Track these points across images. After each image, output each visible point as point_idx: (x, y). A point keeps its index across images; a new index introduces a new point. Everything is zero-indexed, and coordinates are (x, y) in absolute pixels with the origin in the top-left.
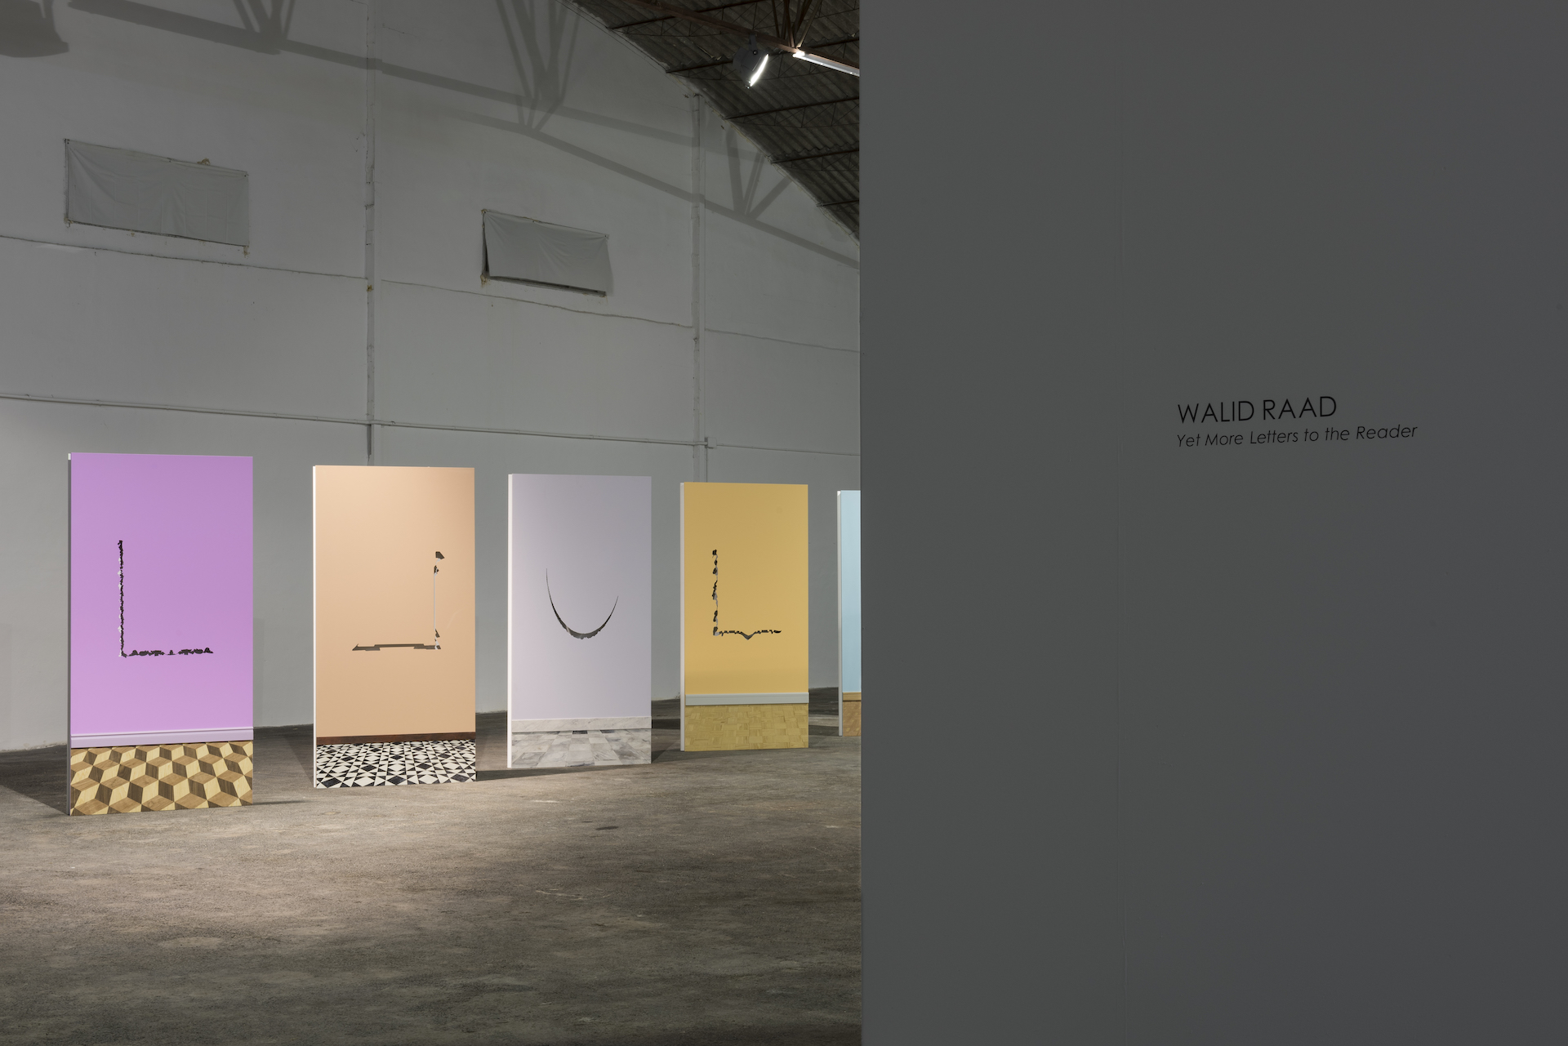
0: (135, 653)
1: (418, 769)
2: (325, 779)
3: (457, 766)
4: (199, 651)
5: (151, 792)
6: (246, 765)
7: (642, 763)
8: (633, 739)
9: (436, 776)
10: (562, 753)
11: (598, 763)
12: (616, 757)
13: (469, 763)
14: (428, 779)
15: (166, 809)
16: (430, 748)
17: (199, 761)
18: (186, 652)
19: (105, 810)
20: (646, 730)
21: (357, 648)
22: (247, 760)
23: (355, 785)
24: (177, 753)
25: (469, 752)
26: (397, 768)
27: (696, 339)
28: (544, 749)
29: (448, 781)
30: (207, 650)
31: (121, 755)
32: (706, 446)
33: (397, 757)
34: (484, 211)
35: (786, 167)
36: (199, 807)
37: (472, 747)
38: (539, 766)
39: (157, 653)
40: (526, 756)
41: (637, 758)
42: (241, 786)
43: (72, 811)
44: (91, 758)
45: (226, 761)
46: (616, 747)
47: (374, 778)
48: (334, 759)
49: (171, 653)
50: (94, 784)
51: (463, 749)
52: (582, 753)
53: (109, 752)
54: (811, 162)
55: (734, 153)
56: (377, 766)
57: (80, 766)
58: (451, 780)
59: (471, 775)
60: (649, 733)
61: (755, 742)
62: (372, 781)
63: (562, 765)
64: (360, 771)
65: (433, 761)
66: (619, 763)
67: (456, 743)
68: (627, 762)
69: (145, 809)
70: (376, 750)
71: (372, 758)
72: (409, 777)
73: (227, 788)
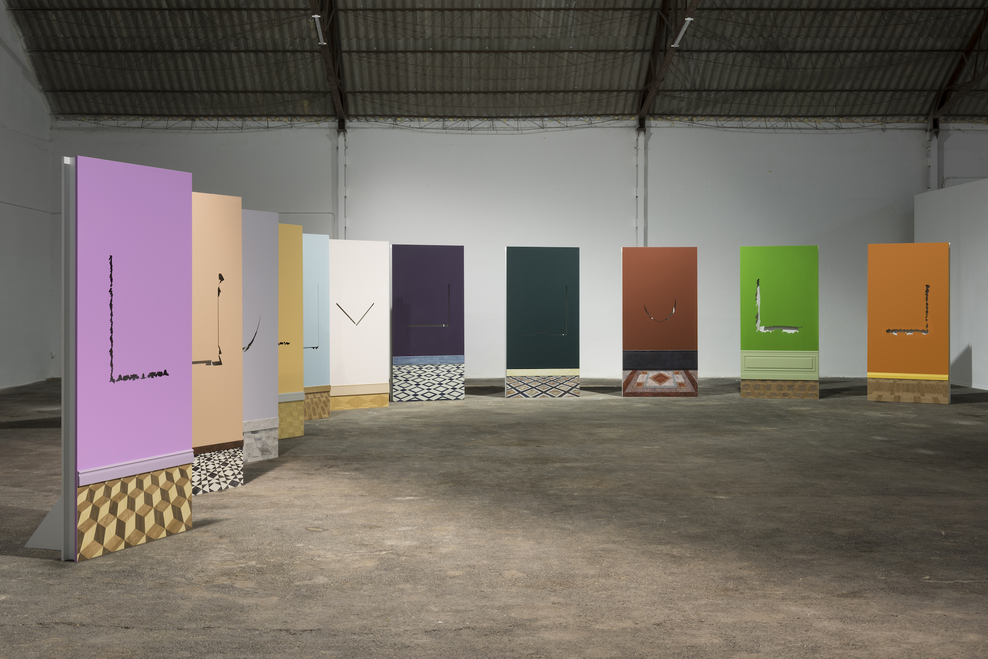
0: (120, 378)
1: (209, 478)
3: (232, 472)
5: (130, 526)
7: (274, 457)
8: (268, 437)
9: (220, 484)
12: (260, 454)
13: (240, 469)
14: (215, 487)
15: (140, 542)
16: (216, 458)
17: (160, 489)
18: (152, 375)
19: (101, 551)
20: (276, 429)
24: (147, 483)
25: (240, 459)
29: (228, 487)
31: (111, 489)
36: (160, 537)
39: (134, 377)
41: (271, 453)
42: (186, 511)
43: (78, 557)
44: (91, 496)
45: (176, 486)
46: (260, 445)
50: (93, 524)
51: (235, 456)
53: (103, 488)
57: (84, 506)
59: (240, 479)
60: (277, 432)
65: (218, 470)
67: (231, 451)
68: (266, 458)
72: (203, 486)
73: (177, 514)
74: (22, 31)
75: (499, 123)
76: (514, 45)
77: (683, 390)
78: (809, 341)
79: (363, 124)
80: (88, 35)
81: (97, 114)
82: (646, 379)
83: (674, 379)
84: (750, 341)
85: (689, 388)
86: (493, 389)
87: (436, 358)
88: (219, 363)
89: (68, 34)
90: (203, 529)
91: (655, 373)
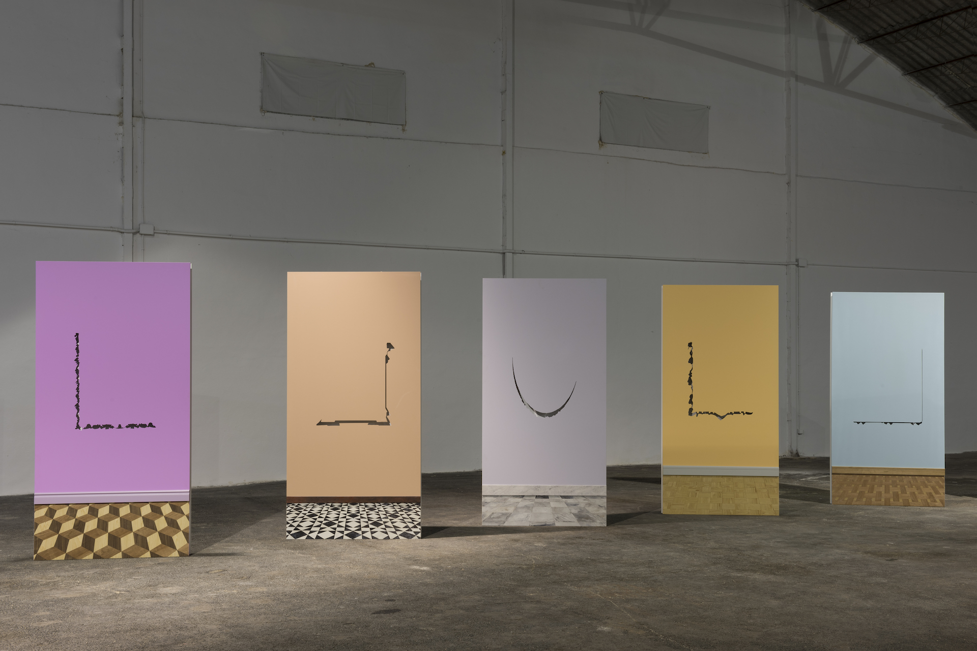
0: (89, 426)
1: (371, 526)
2: (294, 532)
3: (405, 525)
4: (144, 426)
5: (101, 542)
6: (184, 523)
7: (598, 525)
8: (590, 505)
9: (386, 533)
10: (526, 514)
11: (558, 524)
12: (575, 519)
13: (416, 523)
14: (380, 535)
15: (114, 557)
16: (382, 509)
17: (143, 518)
18: (132, 426)
19: (62, 557)
20: (602, 497)
21: (320, 423)
22: (184, 518)
23: (318, 537)
24: (124, 511)
25: (416, 514)
26: (353, 524)
27: (788, 183)
28: (511, 510)
29: (397, 538)
30: (151, 425)
31: (76, 511)
32: (797, 265)
33: (353, 516)
34: (601, 93)
35: (871, 46)
36: (142, 556)
37: (418, 509)
38: (506, 524)
39: (108, 427)
40: (495, 515)
41: (594, 521)
42: (180, 541)
43: (35, 556)
44: (51, 513)
45: (166, 518)
46: (575, 511)
47: (334, 532)
48: (301, 515)
49: (120, 427)
50: (54, 535)
51: (410, 510)
52: (544, 515)
53: (66, 509)
54: (888, 38)
55: (823, 37)
56: (337, 522)
57: (42, 520)
58: (400, 537)
59: (417, 533)
60: (605, 500)
61: (728, 508)
62: (333, 535)
63: (526, 524)
64: (323, 526)
65: (384, 520)
66: (577, 524)
67: (404, 505)
68: (585, 524)
69: (96, 557)
70: (335, 509)
71: (333, 516)
72: (363, 533)
73: (167, 541)
88: (388, 423)
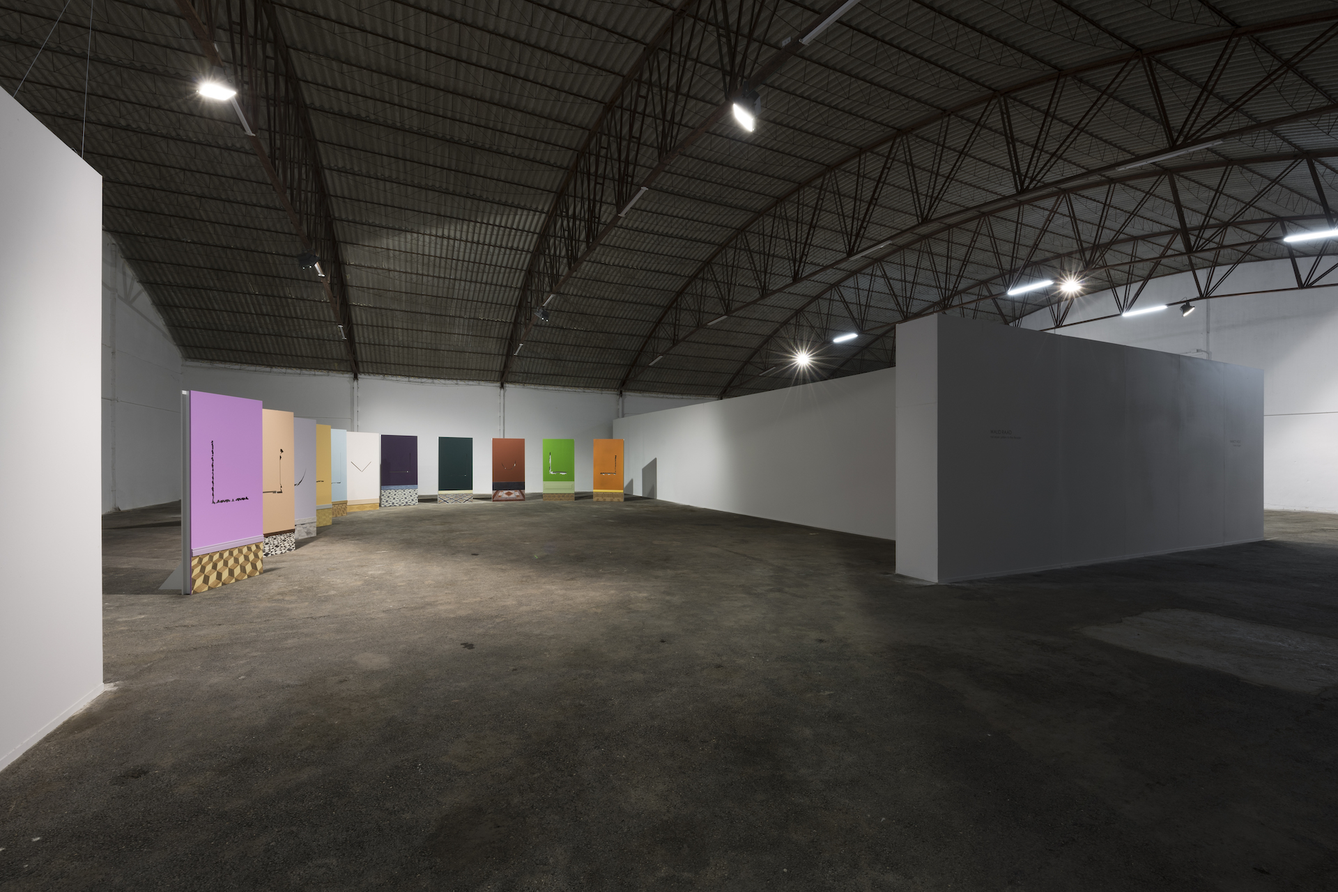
1: (275, 548)
4: (243, 499)
5: (225, 575)
6: (261, 554)
7: (314, 535)
12: (305, 534)
13: (293, 542)
15: (231, 583)
16: (279, 538)
17: (244, 555)
18: (238, 499)
19: (206, 589)
20: (315, 522)
22: (261, 551)
24: (236, 553)
25: (293, 538)
27: (113, 353)
30: (247, 498)
31: (212, 557)
36: (244, 578)
39: (227, 501)
42: (259, 565)
43: (192, 592)
44: (200, 561)
45: (254, 553)
50: (202, 575)
51: (291, 536)
53: (208, 556)
57: (196, 567)
68: (310, 536)
69: (223, 584)
73: (254, 567)
74: (162, 315)
75: (436, 381)
76: (443, 347)
77: (519, 498)
78: (570, 478)
79: (367, 376)
80: (205, 321)
81: (212, 360)
82: (503, 494)
83: (515, 494)
84: (547, 478)
85: (521, 498)
86: (432, 499)
87: (404, 487)
88: (281, 492)
89: (193, 320)
90: (269, 573)
91: (507, 491)
